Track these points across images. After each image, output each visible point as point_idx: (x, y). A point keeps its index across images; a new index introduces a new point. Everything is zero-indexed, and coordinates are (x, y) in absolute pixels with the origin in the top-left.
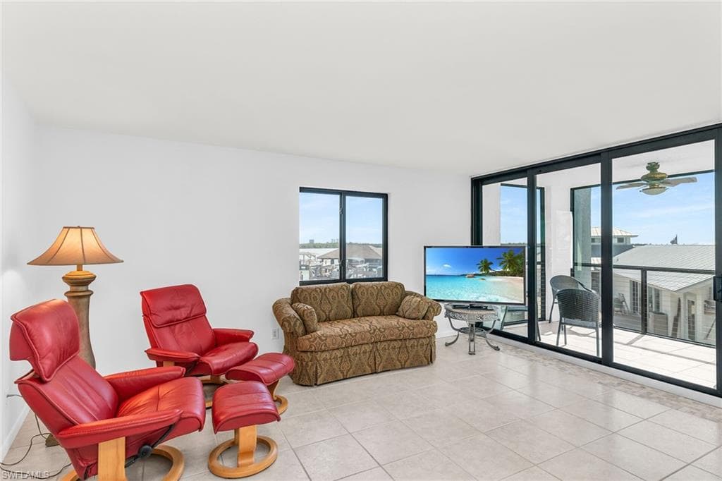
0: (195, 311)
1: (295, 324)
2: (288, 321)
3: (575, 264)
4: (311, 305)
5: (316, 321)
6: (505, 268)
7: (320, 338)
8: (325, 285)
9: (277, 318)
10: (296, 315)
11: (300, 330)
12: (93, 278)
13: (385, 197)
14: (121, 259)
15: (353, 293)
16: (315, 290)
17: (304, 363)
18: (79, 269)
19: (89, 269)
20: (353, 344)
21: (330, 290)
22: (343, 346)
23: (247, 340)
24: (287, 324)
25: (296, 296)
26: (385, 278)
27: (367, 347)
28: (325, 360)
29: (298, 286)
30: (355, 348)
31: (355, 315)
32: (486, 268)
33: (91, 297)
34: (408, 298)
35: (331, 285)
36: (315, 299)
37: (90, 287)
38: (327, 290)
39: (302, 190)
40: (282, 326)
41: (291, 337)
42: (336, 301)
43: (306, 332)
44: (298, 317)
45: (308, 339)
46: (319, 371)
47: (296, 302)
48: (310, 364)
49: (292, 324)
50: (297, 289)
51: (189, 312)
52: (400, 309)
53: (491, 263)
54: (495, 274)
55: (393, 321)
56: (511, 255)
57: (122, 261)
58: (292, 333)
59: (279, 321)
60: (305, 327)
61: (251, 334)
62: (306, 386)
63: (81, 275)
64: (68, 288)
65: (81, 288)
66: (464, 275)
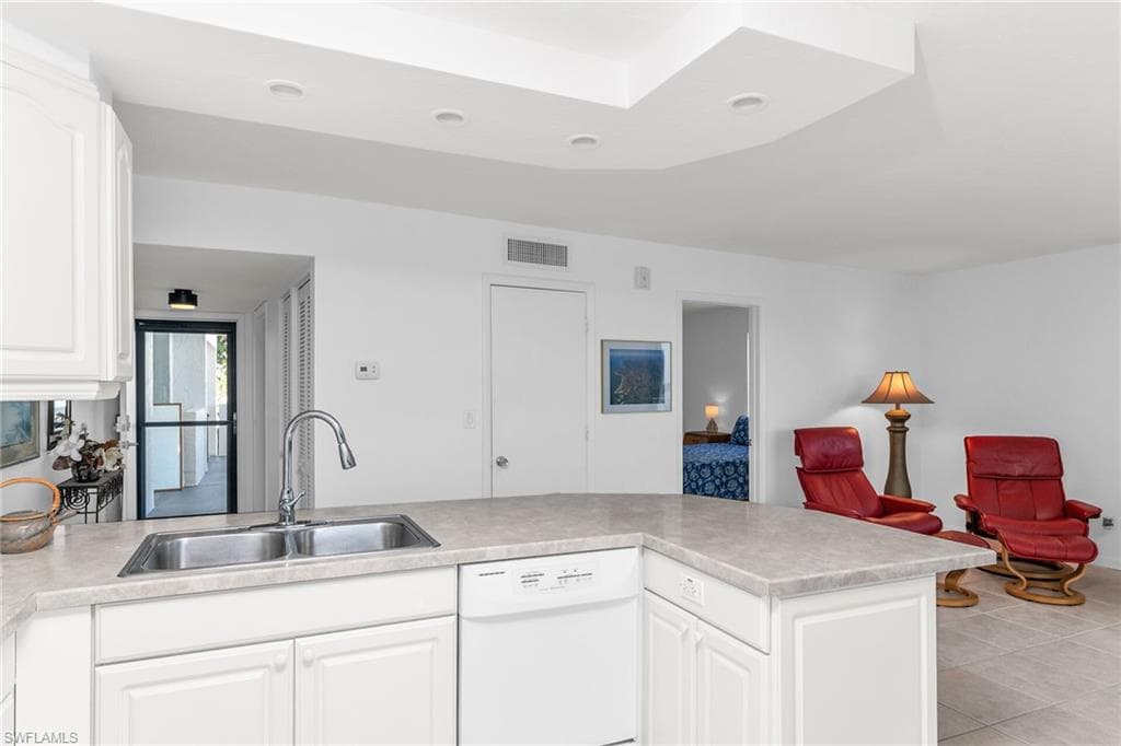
12: (909, 416)
14: (931, 399)
18: (898, 408)
19: (905, 408)
33: (908, 433)
37: (906, 424)
57: (932, 402)
63: (900, 413)
64: (889, 424)
65: (898, 425)
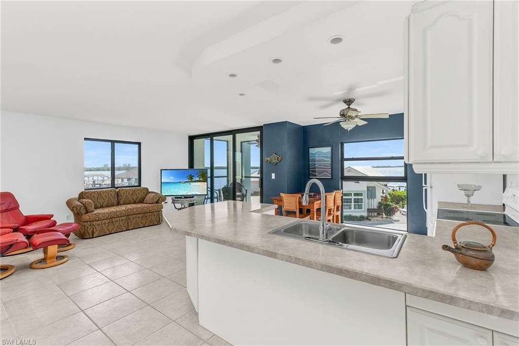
0: (12, 206)
1: (80, 208)
2: (76, 208)
3: (242, 176)
4: (91, 200)
5: (93, 207)
6: (200, 178)
7: (95, 214)
8: (101, 190)
9: (69, 207)
10: (81, 204)
11: (83, 211)
13: (139, 144)
15: (118, 194)
16: (94, 192)
17: (86, 228)
20: (115, 216)
21: (104, 192)
22: (110, 217)
23: (50, 219)
24: (75, 209)
25: (82, 196)
26: (140, 185)
27: (123, 218)
28: (98, 225)
29: (83, 190)
30: (116, 219)
31: (118, 204)
32: (191, 179)
34: (149, 194)
35: (105, 189)
36: (94, 197)
38: (102, 192)
39: (85, 139)
40: (72, 210)
41: (78, 215)
42: (107, 197)
43: (87, 212)
44: (82, 205)
45: (88, 215)
46: (95, 230)
47: (81, 199)
48: (89, 227)
49: (79, 209)
50: (82, 192)
51: (8, 206)
52: (145, 201)
53: (193, 176)
54: (195, 181)
55: (139, 205)
56: (203, 172)
58: (79, 214)
59: (70, 209)
60: (86, 210)
61: (52, 216)
62: (87, 238)
66: (180, 182)
